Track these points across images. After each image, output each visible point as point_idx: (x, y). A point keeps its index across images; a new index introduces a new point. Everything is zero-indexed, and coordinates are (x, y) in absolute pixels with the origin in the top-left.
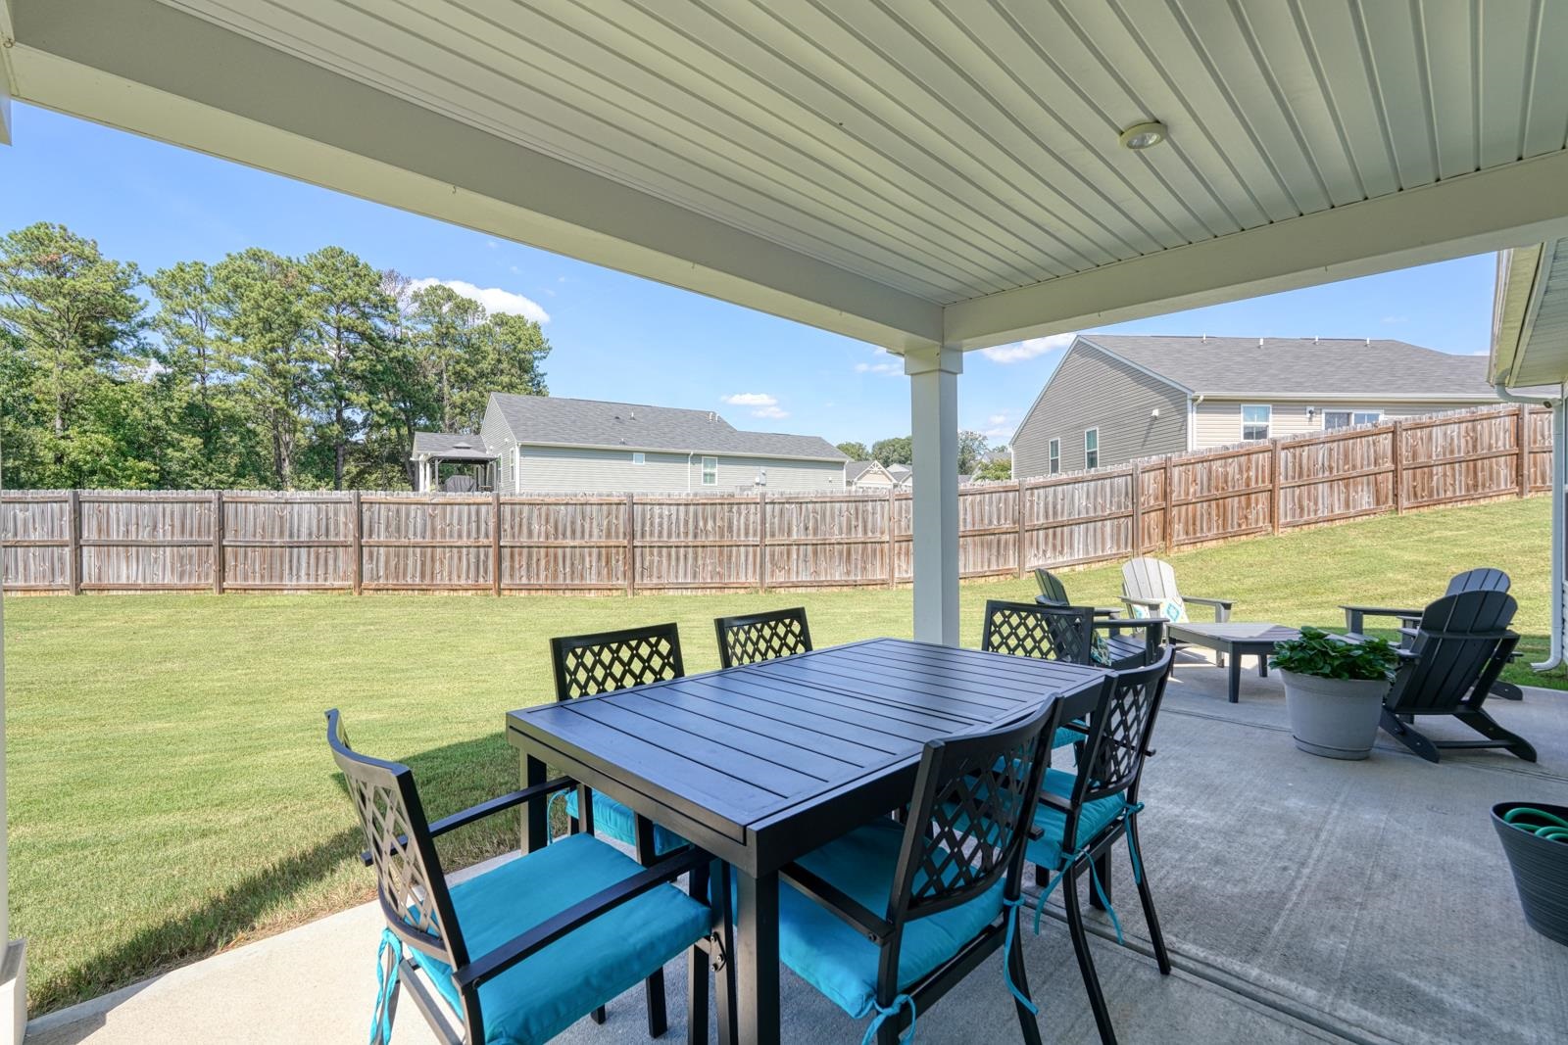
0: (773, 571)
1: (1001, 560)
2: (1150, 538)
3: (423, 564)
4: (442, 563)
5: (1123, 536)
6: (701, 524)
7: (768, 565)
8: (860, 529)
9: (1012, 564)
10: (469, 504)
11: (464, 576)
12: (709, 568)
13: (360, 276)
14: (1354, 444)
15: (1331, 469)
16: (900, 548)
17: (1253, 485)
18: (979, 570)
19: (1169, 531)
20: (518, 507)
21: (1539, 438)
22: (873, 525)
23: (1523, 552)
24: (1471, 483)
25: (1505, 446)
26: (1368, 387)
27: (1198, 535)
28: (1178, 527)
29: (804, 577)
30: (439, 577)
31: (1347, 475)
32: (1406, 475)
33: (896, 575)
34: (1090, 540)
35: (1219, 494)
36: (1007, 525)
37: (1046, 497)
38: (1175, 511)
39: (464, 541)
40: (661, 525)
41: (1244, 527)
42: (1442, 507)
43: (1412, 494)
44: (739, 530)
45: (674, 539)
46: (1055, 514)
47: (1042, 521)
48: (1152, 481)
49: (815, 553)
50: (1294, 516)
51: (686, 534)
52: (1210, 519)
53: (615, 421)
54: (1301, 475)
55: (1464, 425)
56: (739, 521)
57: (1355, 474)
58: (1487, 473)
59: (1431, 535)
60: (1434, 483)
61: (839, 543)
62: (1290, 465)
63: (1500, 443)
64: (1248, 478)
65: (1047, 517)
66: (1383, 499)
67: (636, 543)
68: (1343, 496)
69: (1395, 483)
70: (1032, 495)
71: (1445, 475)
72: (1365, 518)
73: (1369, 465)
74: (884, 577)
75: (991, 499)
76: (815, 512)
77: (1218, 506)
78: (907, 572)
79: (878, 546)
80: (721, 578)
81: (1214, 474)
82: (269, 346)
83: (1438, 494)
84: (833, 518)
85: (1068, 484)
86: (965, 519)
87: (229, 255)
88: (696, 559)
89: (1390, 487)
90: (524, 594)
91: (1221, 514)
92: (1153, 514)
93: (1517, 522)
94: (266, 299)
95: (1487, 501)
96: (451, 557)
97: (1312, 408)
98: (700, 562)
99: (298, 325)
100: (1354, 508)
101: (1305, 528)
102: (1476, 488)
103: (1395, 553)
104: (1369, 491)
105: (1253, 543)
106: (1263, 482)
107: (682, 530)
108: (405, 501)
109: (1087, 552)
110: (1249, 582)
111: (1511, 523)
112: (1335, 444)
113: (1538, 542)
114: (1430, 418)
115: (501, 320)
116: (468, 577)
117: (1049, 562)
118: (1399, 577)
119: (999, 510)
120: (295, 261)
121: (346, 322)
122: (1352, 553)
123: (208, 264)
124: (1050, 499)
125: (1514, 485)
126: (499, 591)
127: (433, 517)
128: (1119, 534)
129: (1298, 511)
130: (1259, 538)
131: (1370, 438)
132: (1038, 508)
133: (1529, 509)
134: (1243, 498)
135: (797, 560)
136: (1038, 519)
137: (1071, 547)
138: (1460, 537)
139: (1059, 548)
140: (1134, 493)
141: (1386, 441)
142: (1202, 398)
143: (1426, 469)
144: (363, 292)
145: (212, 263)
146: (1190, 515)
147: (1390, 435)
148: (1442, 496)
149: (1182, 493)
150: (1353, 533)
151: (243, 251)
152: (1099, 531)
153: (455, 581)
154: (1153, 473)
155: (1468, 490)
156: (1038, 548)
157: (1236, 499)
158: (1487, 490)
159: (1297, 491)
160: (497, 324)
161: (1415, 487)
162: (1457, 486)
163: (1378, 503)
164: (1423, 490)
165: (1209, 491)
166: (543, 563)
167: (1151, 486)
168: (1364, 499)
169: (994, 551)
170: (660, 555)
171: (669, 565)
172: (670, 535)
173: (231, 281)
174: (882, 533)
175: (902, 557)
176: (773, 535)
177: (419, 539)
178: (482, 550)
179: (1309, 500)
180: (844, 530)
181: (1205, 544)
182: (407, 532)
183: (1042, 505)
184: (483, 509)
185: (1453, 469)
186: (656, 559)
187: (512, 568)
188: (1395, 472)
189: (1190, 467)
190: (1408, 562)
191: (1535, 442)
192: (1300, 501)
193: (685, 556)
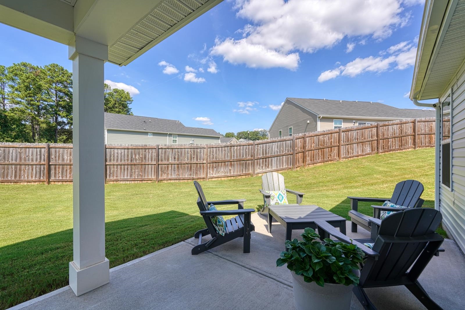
0: (162, 174)
1: (247, 170)
2: (299, 162)
3: (16, 172)
4: (24, 171)
5: (289, 161)
6: (134, 156)
7: (160, 172)
8: (195, 159)
9: (251, 171)
10: (36, 148)
11: (34, 176)
12: (137, 173)
13: (64, 74)
14: (365, 131)
15: (358, 139)
16: (210, 166)
17: (333, 144)
18: (239, 173)
19: (305, 160)
20: (58, 149)
21: (420, 130)
22: (200, 157)
23: (417, 168)
24: (400, 144)
25: (410, 132)
26: (371, 115)
27: (315, 161)
28: (308, 158)
29: (174, 177)
30: (23, 177)
31: (363, 141)
32: (381, 141)
33: (209, 176)
34: (278, 163)
35: (322, 147)
36: (249, 157)
37: (263, 147)
38: (307, 153)
39: (35, 162)
40: (118, 156)
41: (330, 158)
42: (392, 152)
43: (383, 148)
44: (149, 158)
45: (123, 162)
46: (266, 153)
47: (261, 156)
48: (299, 142)
49: (178, 167)
50: (346, 155)
51: (128, 160)
52: (319, 156)
53: (143, 123)
54: (348, 141)
55: (398, 125)
56: (148, 155)
57: (365, 141)
58: (405, 141)
59: (388, 162)
60: (389, 144)
61: (187, 164)
62: (345, 137)
63: (409, 132)
64: (331, 142)
65: (263, 154)
66: (374, 149)
67: (107, 163)
68: (361, 148)
69: (377, 144)
70: (258, 147)
71: (393, 142)
72: (368, 155)
73: (369, 138)
74: (204, 176)
75: (243, 148)
76: (178, 152)
77: (321, 151)
78: (212, 174)
79: (202, 165)
80: (141, 177)
81: (320, 140)
82: (28, 95)
83: (390, 148)
84: (185, 154)
85: (271, 143)
86: (234, 155)
87: (14, 64)
88: (131, 170)
89: (376, 145)
90: (60, 183)
91: (322, 154)
92: (300, 154)
93: (414, 157)
94: (27, 79)
95: (405, 150)
96: (29, 169)
97: (354, 121)
98: (133, 171)
99: (39, 88)
100: (365, 152)
101: (349, 159)
102: (402, 146)
103: (377, 168)
104: (369, 147)
105: (333, 164)
106: (336, 143)
107: (126, 158)
108: (7, 146)
109: (277, 167)
110: (328, 178)
111: (413, 157)
112: (359, 131)
113: (421, 164)
114: (388, 123)
115: (116, 91)
116: (36, 177)
117: (264, 170)
118: (378, 176)
119: (246, 152)
120: (39, 67)
121: (58, 88)
122: (363, 168)
123: (6, 67)
124: (264, 148)
125: (413, 145)
126: (49, 182)
127: (20, 153)
128: (288, 161)
129: (347, 153)
130: (335, 162)
131: (370, 129)
132: (260, 151)
133: (418, 153)
134: (330, 148)
135: (171, 170)
136: (260, 155)
137: (272, 165)
138: (397, 162)
139: (267, 165)
140: (293, 146)
141: (374, 130)
142: (321, 117)
143: (387, 140)
144: (64, 79)
145: (7, 66)
146: (312, 154)
147: (376, 128)
148: (392, 148)
149: (310, 147)
150: (364, 161)
151: (20, 63)
152: (281, 160)
153: (30, 179)
154: (300, 140)
155: (399, 147)
156: (260, 166)
157: (327, 149)
158: (405, 147)
159: (347, 146)
160: (115, 92)
161: (383, 145)
162: (396, 146)
163: (372, 151)
164: (386, 147)
165: (319, 146)
166: (68, 171)
167: (299, 144)
168: (368, 149)
169: (244, 167)
170: (117, 168)
171: (121, 172)
172: (121, 161)
173: (14, 72)
174: (203, 160)
175: (211, 169)
176: (162, 161)
177: (14, 162)
178: (42, 166)
179: (351, 149)
180: (189, 159)
181: (317, 164)
182: (8, 159)
183: (261, 150)
184: (43, 150)
185: (395, 140)
186: (116, 169)
187: (55, 173)
188: (377, 140)
189: (312, 137)
190: (381, 171)
191: (419, 131)
192: (348, 149)
193: (127, 168)
